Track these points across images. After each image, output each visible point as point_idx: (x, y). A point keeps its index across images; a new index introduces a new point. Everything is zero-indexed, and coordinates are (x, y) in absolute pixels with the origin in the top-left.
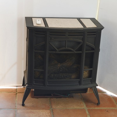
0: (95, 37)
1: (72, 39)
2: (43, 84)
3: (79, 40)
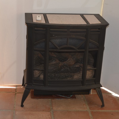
0: (99, 34)
2: (43, 84)
3: (81, 37)
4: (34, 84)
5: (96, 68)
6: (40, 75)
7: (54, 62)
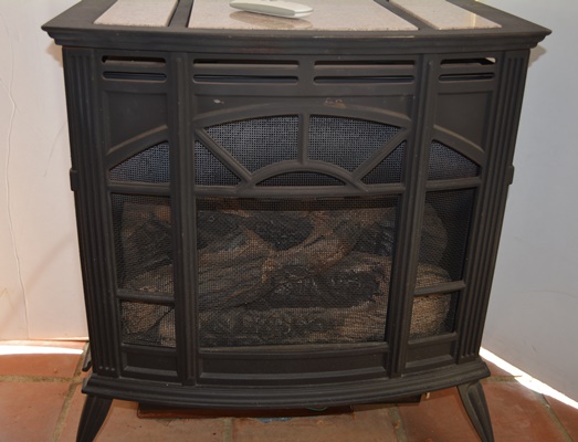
0: (490, 93)
1: (343, 106)
2: (174, 373)
3: (385, 112)
4: (127, 368)
5: (460, 285)
6: (158, 323)
7: (235, 251)
